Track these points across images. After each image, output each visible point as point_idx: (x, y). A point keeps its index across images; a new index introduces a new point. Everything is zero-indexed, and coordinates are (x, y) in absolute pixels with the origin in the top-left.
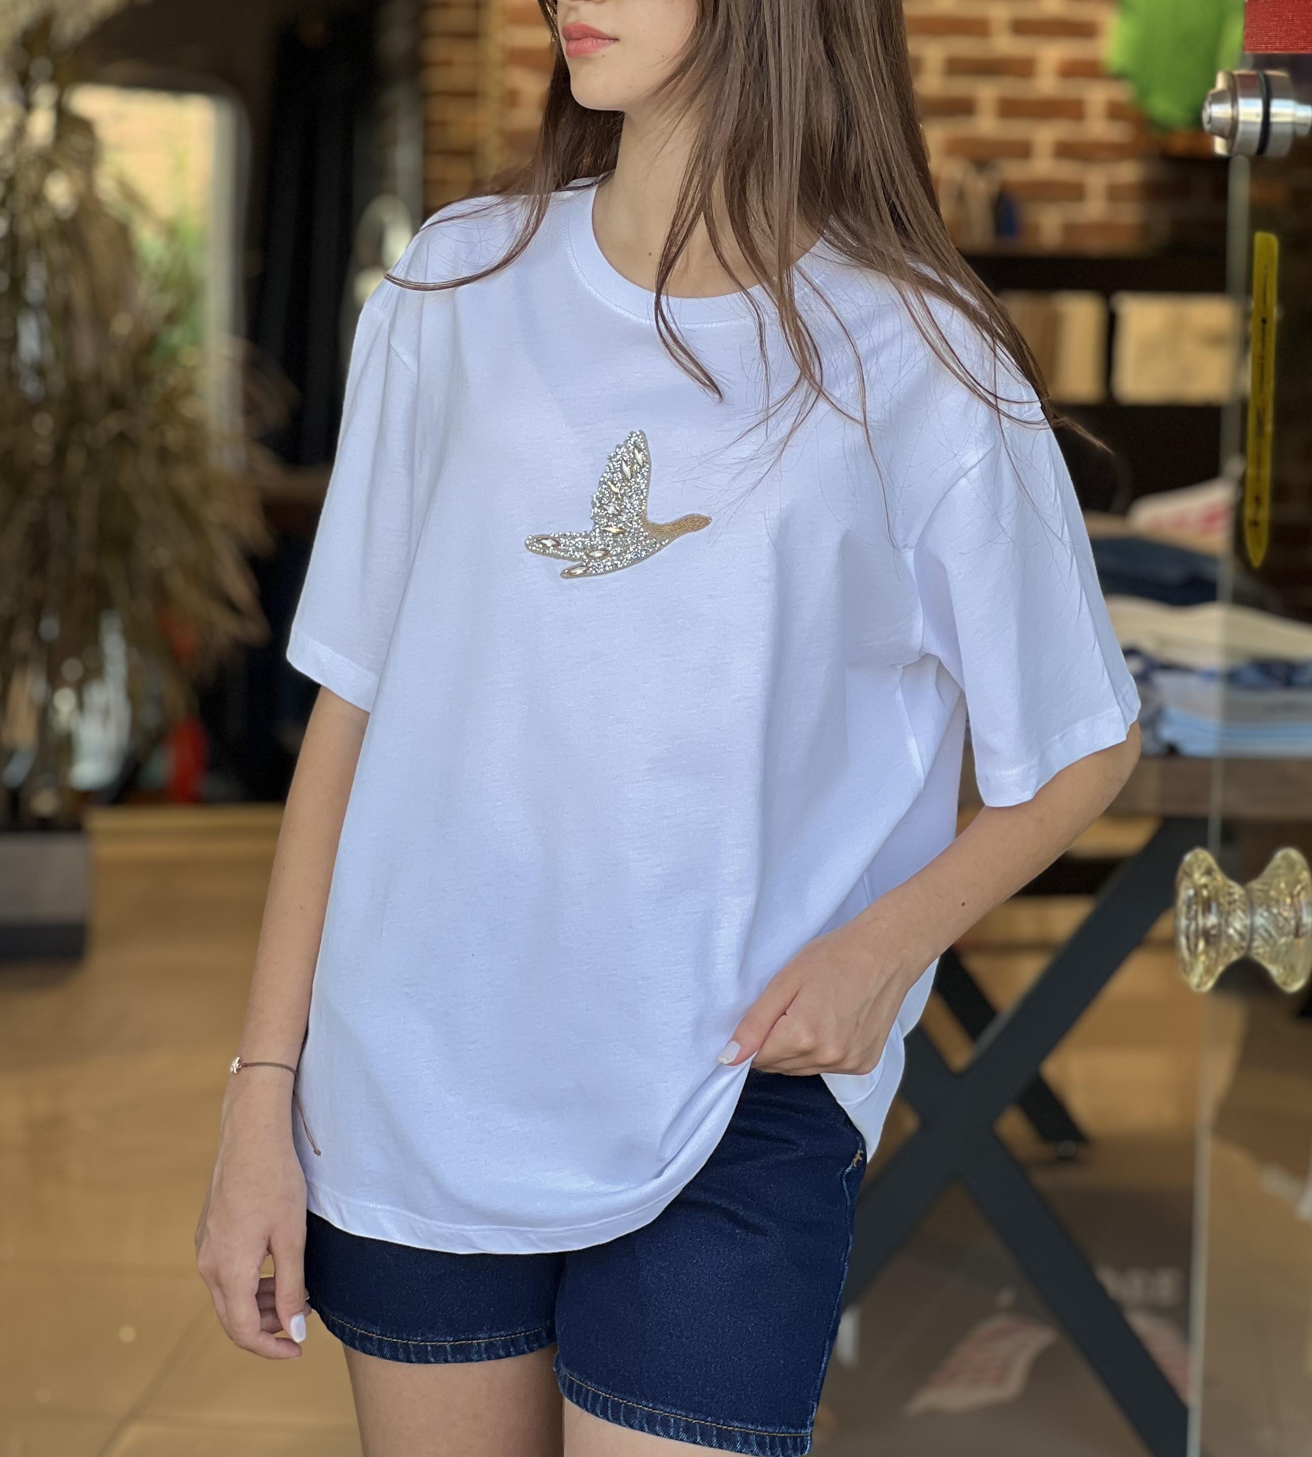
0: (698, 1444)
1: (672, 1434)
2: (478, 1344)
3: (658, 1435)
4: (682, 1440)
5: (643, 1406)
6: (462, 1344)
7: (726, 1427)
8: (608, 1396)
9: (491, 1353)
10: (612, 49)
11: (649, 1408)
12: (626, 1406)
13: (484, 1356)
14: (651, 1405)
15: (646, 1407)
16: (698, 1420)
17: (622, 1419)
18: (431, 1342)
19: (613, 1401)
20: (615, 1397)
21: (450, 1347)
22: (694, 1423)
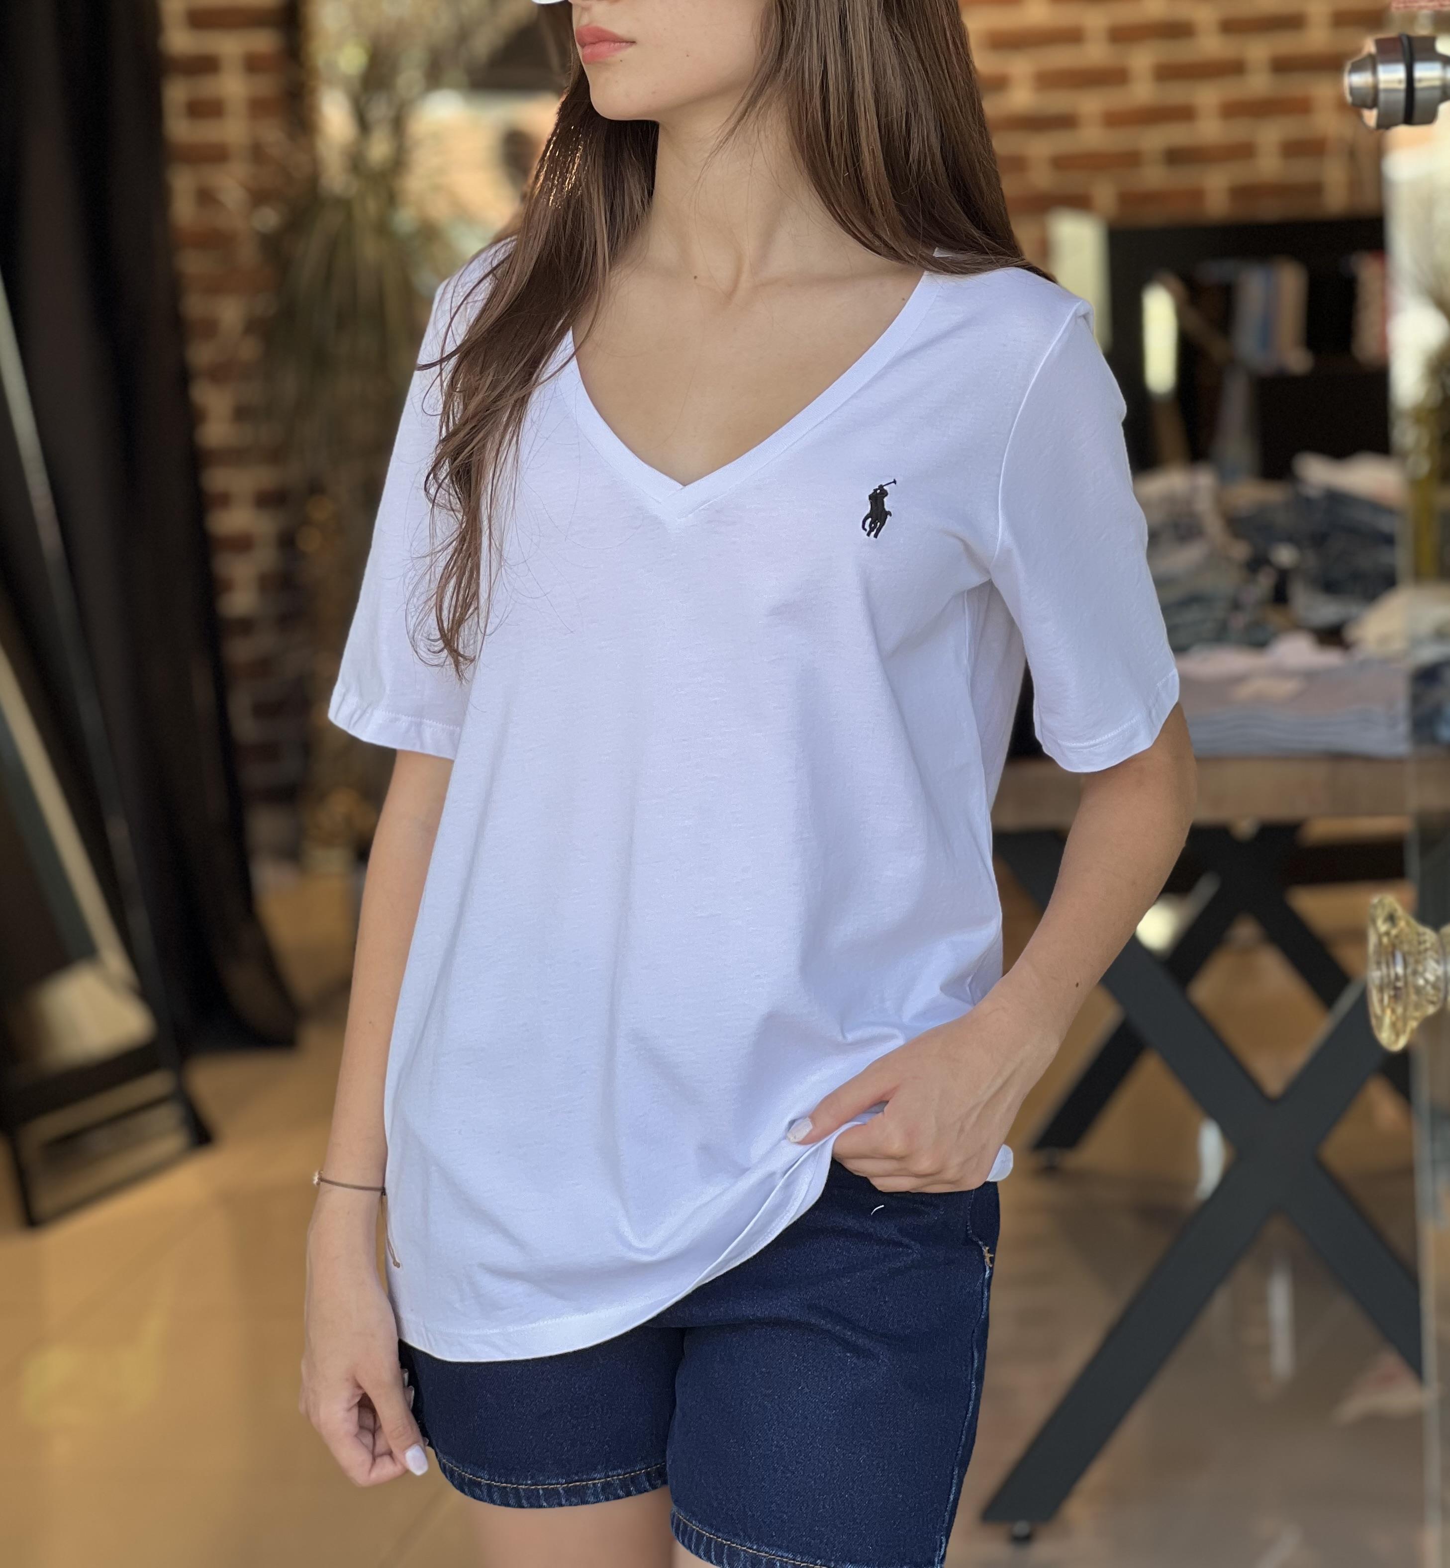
2: (594, 1484)
5: (747, 1548)
6: (576, 1486)
8: (712, 1536)
9: (609, 1493)
10: (629, 52)
11: (754, 1550)
12: (732, 1548)
13: (601, 1498)
14: (755, 1547)
15: (751, 1549)
16: (807, 1563)
17: (725, 1561)
18: (542, 1485)
19: (716, 1542)
20: (720, 1538)
21: (563, 1489)
22: (803, 1566)
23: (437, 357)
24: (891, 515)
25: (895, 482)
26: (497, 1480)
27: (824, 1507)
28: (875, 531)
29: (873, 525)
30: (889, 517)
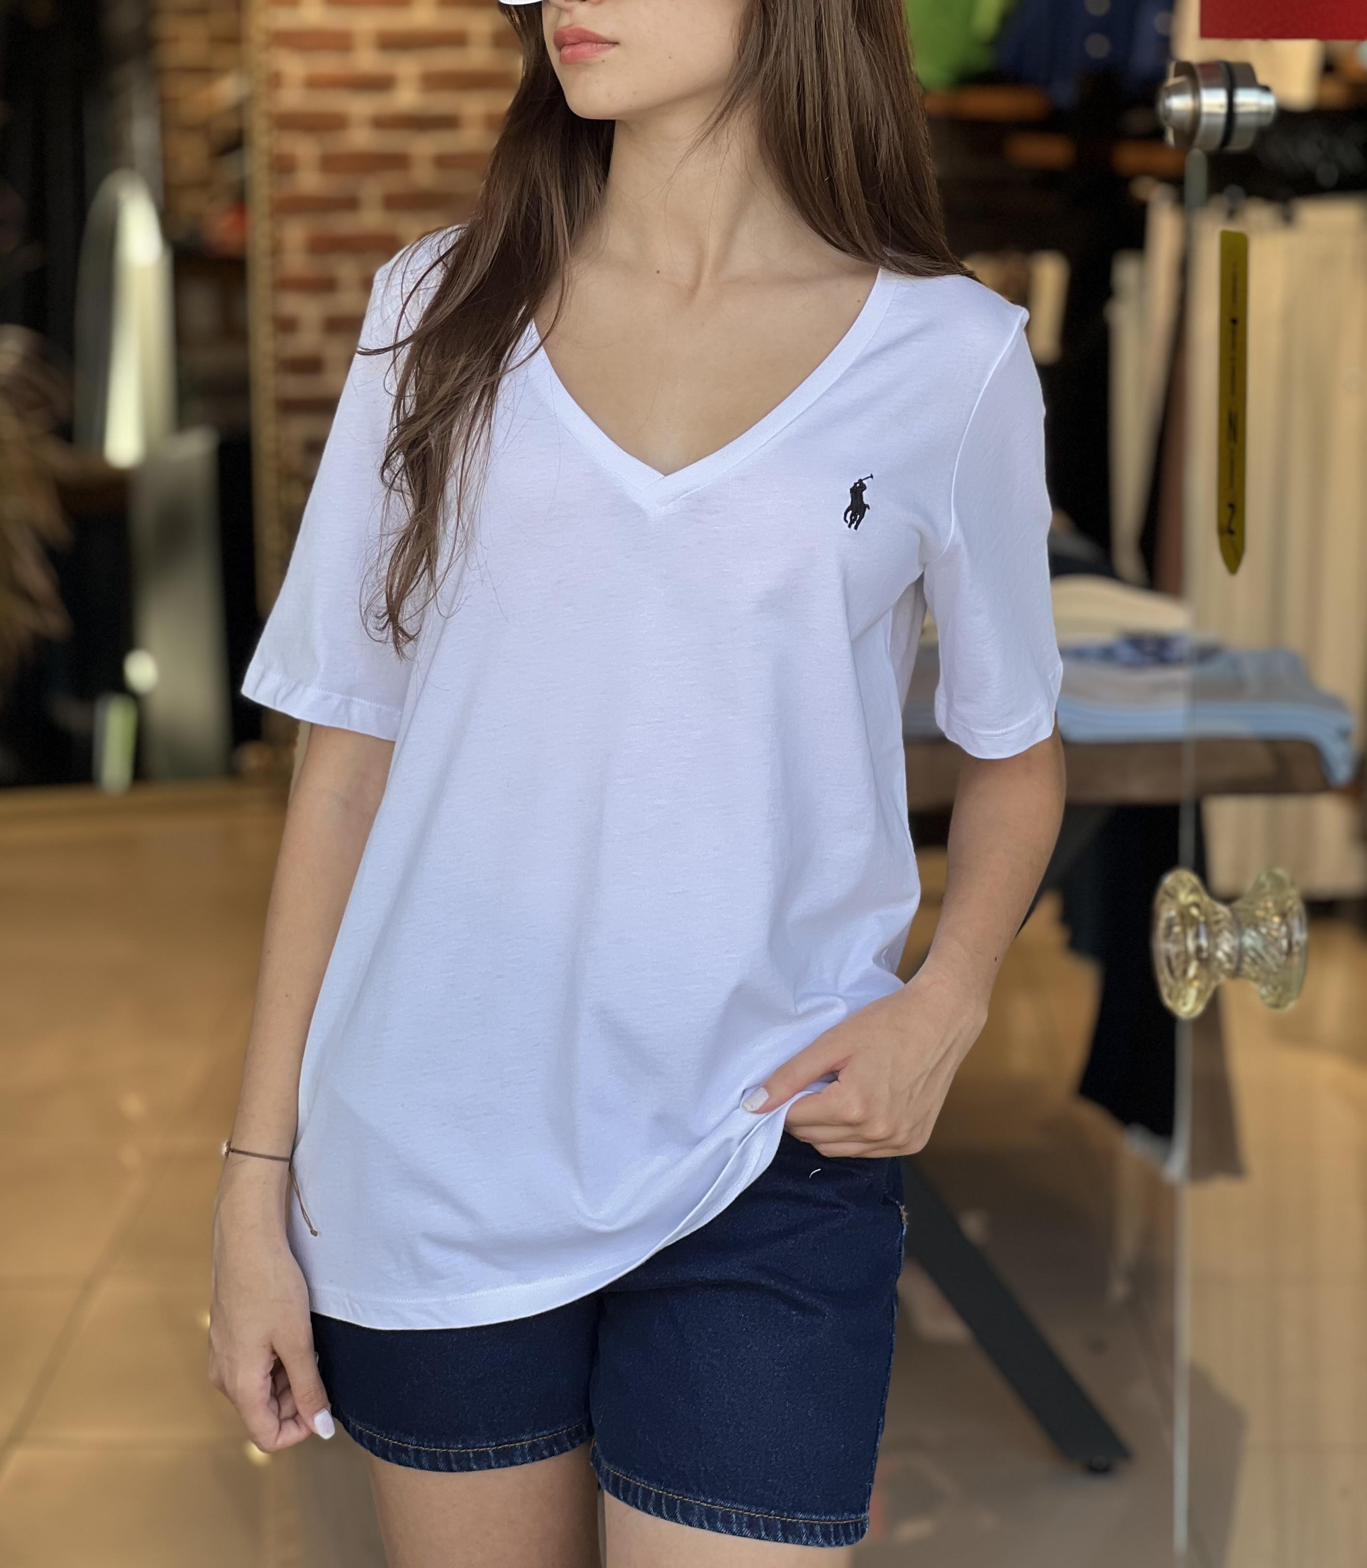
0: (763, 1539)
1: (734, 1530)
2: (522, 1446)
3: (720, 1532)
4: (745, 1536)
5: (701, 1502)
6: (504, 1448)
7: (790, 1520)
8: (661, 1492)
9: (535, 1454)
10: (611, 53)
11: (708, 1503)
12: (682, 1502)
13: (528, 1459)
14: (710, 1501)
15: (705, 1502)
16: (762, 1514)
17: (678, 1515)
18: (472, 1448)
19: (667, 1497)
20: (670, 1493)
21: (493, 1451)
22: (758, 1517)
23: (390, 342)
24: (869, 508)
25: (872, 476)
26: (426, 1445)
27: (776, 1460)
28: (855, 522)
29: (853, 518)
30: (867, 509)
